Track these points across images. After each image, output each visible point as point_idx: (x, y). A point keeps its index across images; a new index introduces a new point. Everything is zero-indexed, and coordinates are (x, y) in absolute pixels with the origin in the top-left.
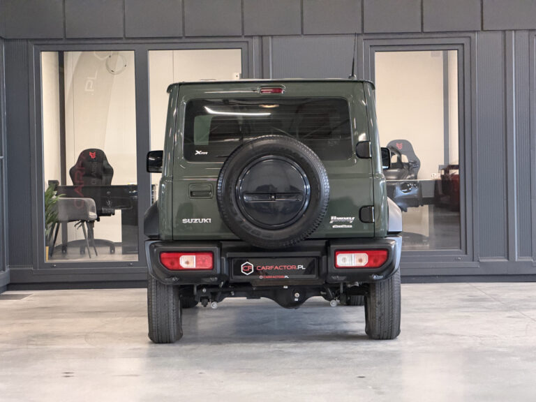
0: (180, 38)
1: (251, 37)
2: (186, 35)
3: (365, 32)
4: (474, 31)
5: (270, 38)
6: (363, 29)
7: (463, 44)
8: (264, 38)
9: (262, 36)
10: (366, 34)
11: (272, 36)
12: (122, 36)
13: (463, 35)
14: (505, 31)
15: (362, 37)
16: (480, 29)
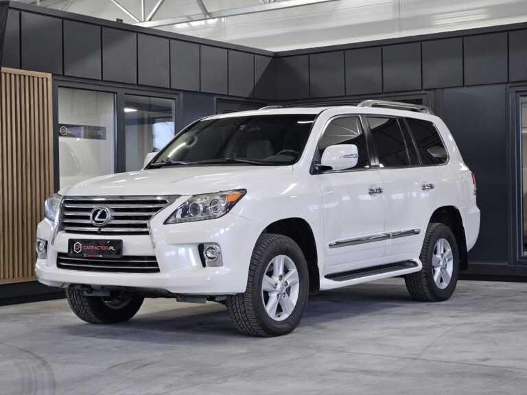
0: (380, 94)
2: (384, 91)
3: (510, 80)
6: (508, 80)
9: (435, 89)
10: (512, 82)
12: (344, 95)
15: (509, 85)
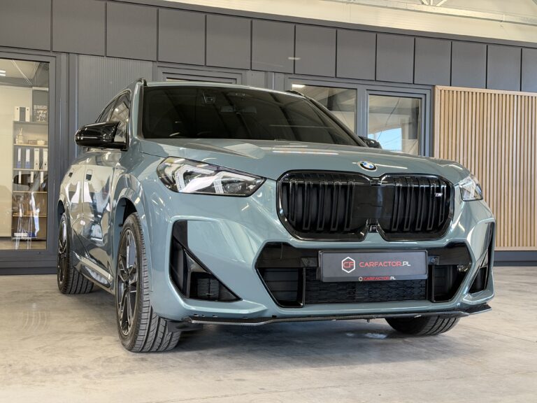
1: (60, 53)
4: (245, 70)
5: (76, 56)
7: (236, 80)
8: (71, 55)
11: (78, 54)
13: (236, 72)
14: (267, 72)
16: (249, 68)
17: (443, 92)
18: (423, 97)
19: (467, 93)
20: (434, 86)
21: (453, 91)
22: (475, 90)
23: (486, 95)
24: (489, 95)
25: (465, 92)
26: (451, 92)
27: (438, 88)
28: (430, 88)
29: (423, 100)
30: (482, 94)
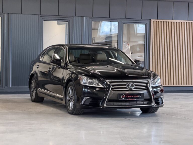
1: (5, 13)
4: (73, 16)
5: (11, 14)
7: (70, 20)
8: (9, 14)
11: (12, 14)
13: (70, 17)
14: (82, 17)
16: (75, 16)
17: (154, 22)
18: (146, 24)
19: (164, 22)
20: (151, 20)
21: (158, 22)
22: (168, 21)
23: (172, 23)
24: (174, 23)
25: (163, 22)
26: (157, 22)
27: (152, 20)
28: (149, 20)
29: (146, 25)
30: (171, 23)
